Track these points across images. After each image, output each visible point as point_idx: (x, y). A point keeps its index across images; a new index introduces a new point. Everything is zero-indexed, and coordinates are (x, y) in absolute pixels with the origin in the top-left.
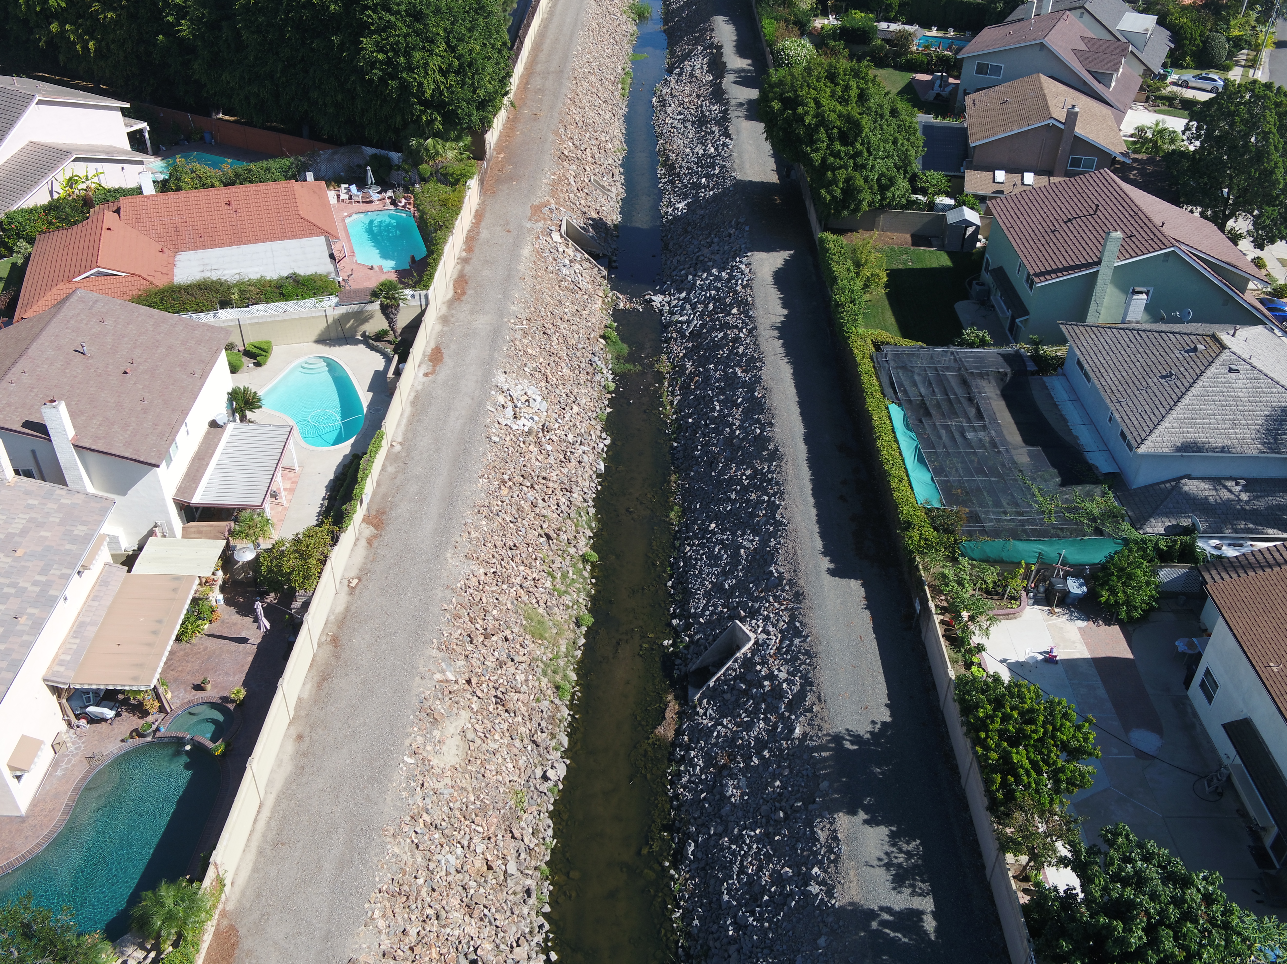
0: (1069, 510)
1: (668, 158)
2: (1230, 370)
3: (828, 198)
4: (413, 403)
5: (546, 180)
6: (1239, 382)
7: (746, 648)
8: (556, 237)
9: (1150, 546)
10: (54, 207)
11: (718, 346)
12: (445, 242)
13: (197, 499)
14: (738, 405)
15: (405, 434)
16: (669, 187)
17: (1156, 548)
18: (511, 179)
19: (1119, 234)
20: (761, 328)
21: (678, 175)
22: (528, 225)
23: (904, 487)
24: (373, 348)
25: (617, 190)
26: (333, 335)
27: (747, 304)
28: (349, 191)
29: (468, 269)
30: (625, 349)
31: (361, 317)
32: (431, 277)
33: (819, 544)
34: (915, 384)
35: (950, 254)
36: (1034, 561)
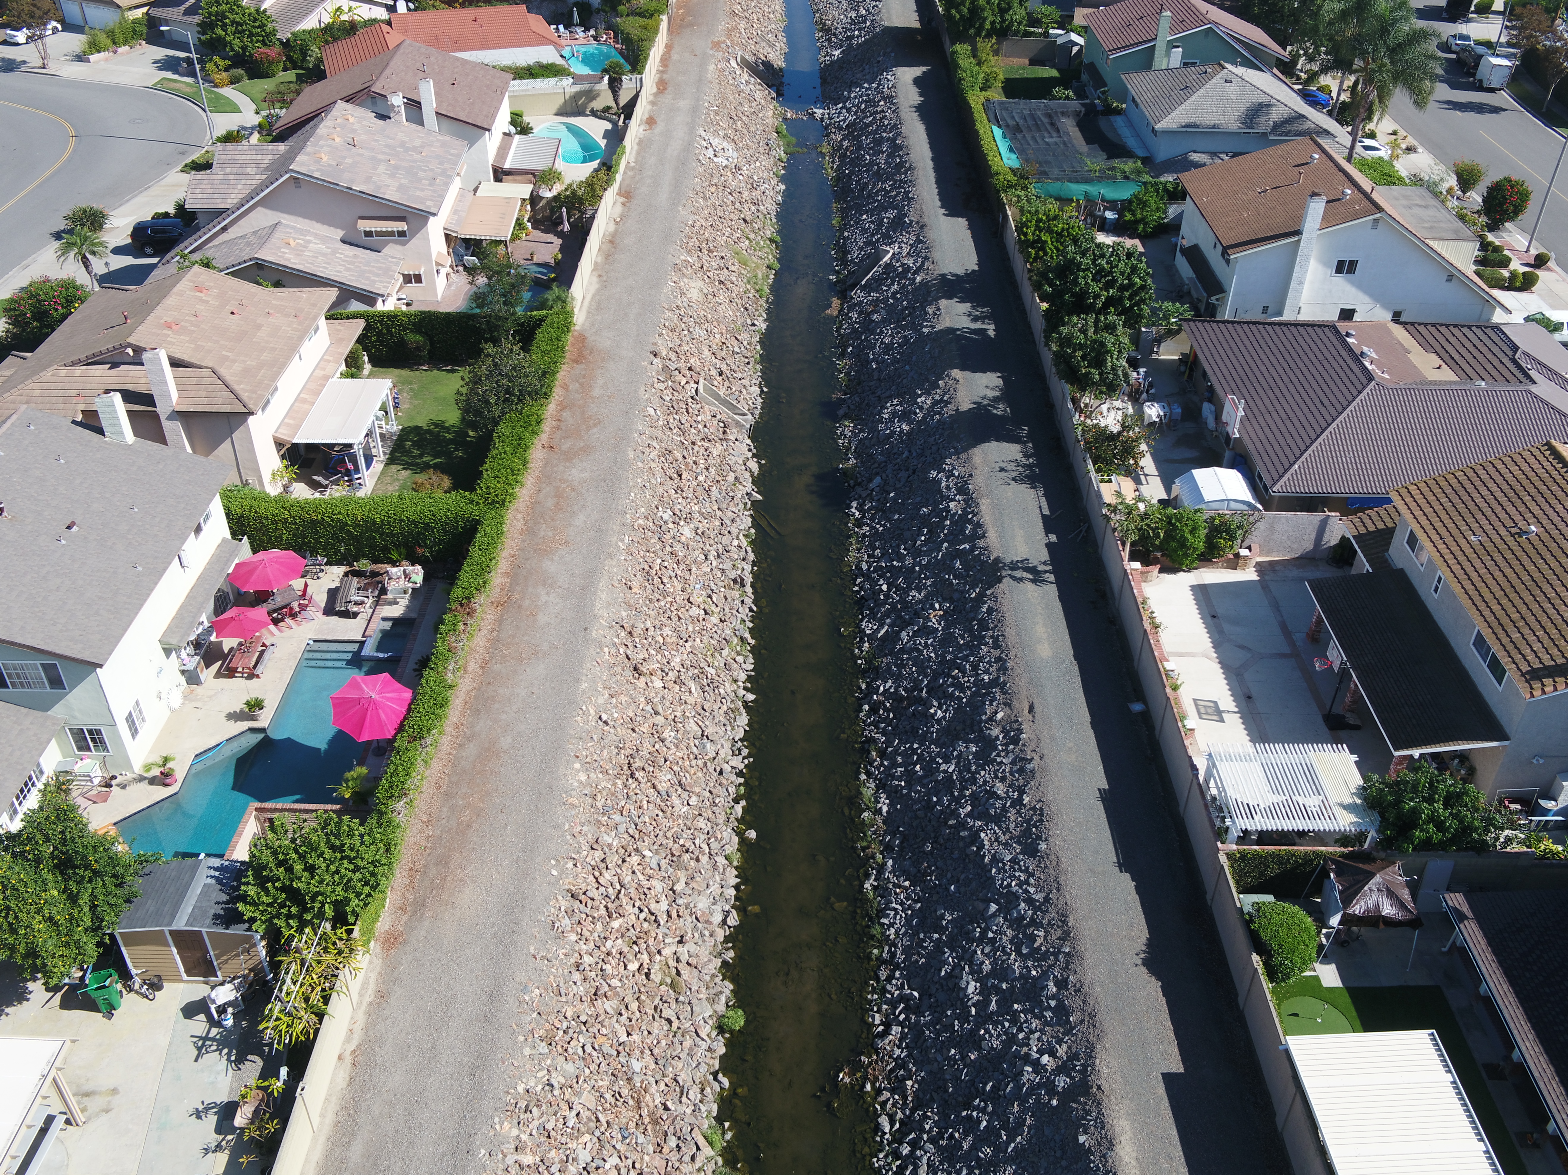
0: (1109, 169)
1: (824, 25)
2: (1226, 81)
3: (958, 17)
4: (639, 144)
5: (722, 26)
6: (1231, 88)
7: (886, 259)
8: (733, 63)
9: (1161, 187)
10: (328, 29)
11: (868, 125)
12: (649, 49)
13: (507, 166)
14: (883, 153)
15: (636, 158)
16: (826, 44)
17: (1166, 189)
18: (693, 25)
19: (1168, 13)
20: (902, 108)
21: (834, 34)
22: (711, 52)
23: (998, 159)
24: (600, 118)
25: (781, 45)
26: (569, 109)
27: (892, 97)
28: (557, 29)
29: (665, 76)
30: (794, 140)
31: (591, 95)
32: (644, 67)
33: (939, 204)
34: (1013, 118)
35: (1058, 70)
36: (1082, 198)
